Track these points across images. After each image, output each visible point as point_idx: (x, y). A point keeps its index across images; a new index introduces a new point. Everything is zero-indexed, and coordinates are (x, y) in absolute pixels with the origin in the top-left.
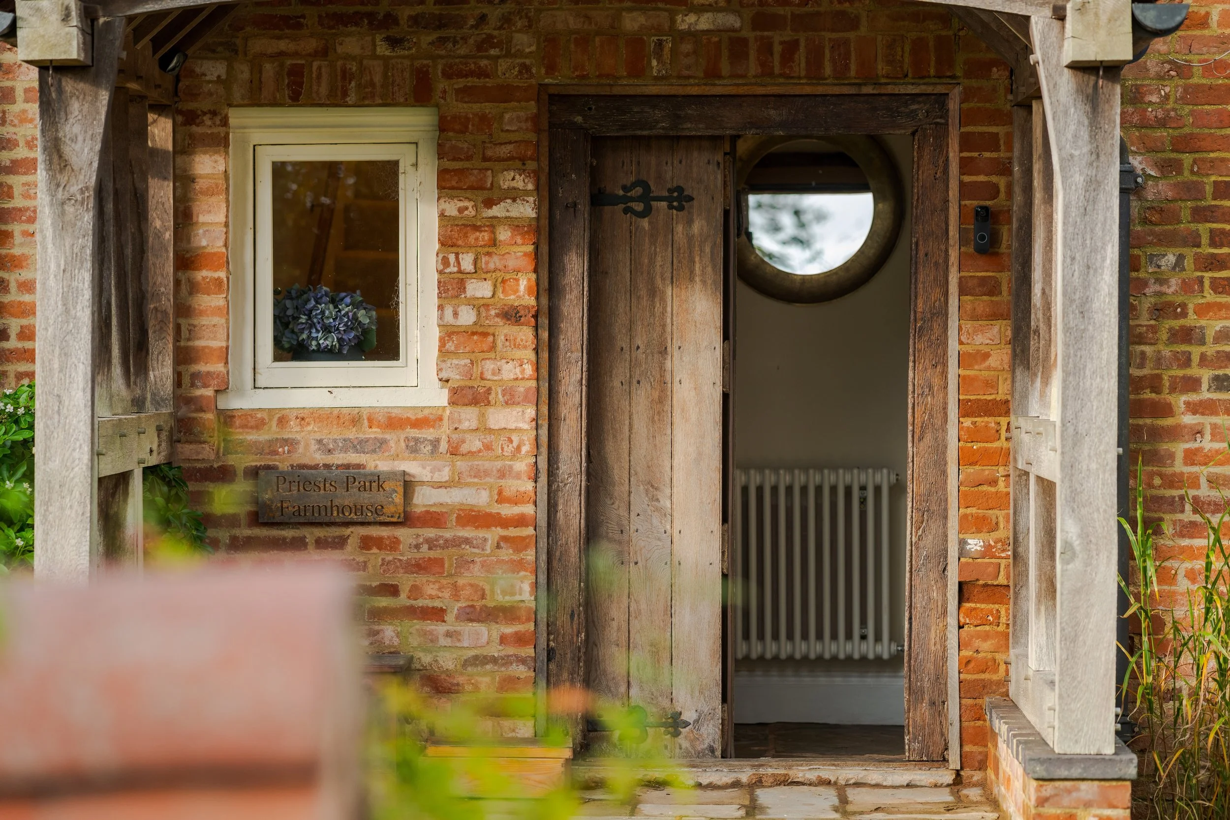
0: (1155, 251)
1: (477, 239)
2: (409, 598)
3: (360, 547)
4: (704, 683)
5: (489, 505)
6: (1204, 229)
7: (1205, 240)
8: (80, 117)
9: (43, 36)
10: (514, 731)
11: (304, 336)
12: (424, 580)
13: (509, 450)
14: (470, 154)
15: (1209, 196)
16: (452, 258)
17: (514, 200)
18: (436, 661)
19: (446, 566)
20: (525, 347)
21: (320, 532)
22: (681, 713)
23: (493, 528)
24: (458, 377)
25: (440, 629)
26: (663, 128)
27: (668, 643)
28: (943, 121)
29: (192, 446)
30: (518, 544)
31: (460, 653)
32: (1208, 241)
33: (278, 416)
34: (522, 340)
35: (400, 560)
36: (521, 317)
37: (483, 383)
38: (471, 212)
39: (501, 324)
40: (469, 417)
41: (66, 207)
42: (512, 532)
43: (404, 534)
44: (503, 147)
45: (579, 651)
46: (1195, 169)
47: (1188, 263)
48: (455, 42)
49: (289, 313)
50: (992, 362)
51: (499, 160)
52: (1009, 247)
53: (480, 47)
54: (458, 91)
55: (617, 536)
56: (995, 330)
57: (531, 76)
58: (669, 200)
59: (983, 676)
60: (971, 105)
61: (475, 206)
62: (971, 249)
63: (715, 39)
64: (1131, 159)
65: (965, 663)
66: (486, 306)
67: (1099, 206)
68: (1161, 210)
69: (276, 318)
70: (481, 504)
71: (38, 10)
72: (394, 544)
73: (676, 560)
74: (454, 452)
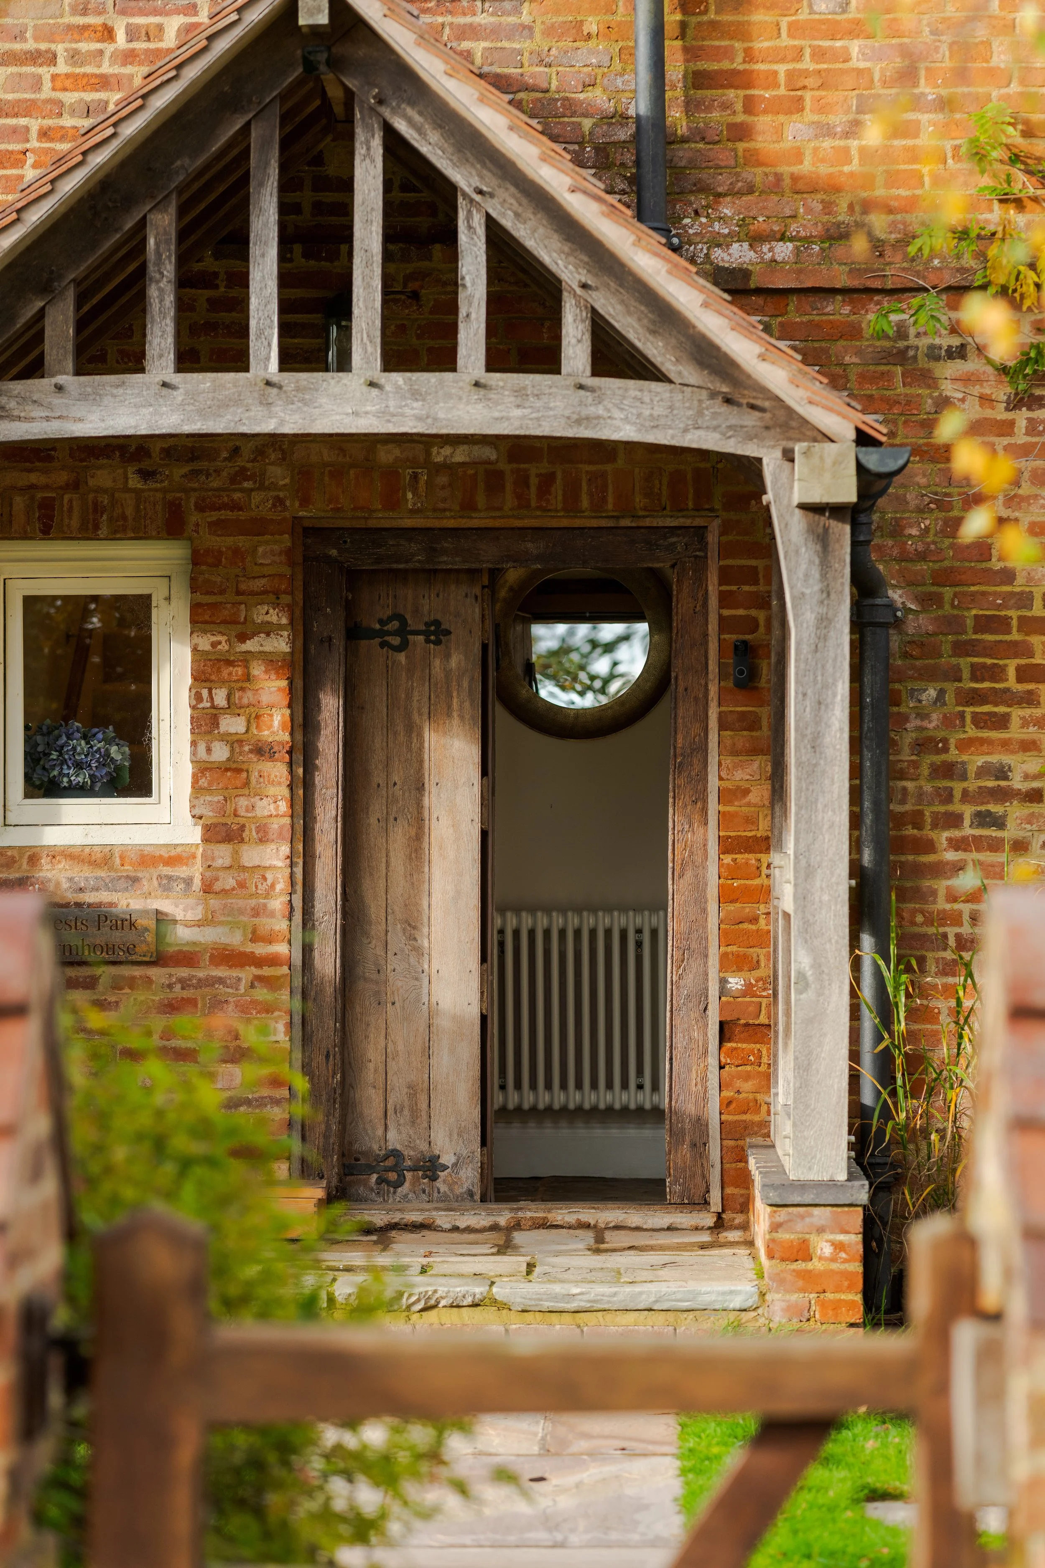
0: (917, 685)
1: (230, 674)
2: (162, 1038)
3: (112, 987)
4: (463, 1125)
5: (243, 944)
6: (965, 663)
7: (966, 674)
10: (268, 1173)
11: (55, 773)
12: (178, 1020)
13: (263, 887)
14: (223, 587)
15: (970, 630)
16: (205, 693)
17: (268, 634)
19: (199, 1005)
20: (279, 784)
21: (70, 972)
22: (439, 1157)
23: (247, 967)
24: (211, 814)
25: (194, 1069)
26: (419, 561)
27: (426, 1084)
28: (702, 554)
30: (272, 983)
32: (969, 675)
33: (28, 854)
34: (276, 776)
35: (153, 1000)
36: (275, 753)
37: (237, 820)
38: (224, 647)
39: (255, 760)
40: (222, 854)
42: (266, 971)
43: (156, 973)
44: (257, 580)
45: (335, 1093)
46: (956, 603)
47: (949, 697)
48: (208, 475)
49: (40, 749)
50: (752, 797)
51: (253, 593)
52: (769, 681)
53: (233, 480)
54: (211, 524)
55: (374, 976)
56: (756, 765)
57: (285, 509)
58: (426, 633)
59: (744, 1117)
60: (730, 538)
61: (229, 641)
62: (730, 684)
63: (471, 472)
64: (890, 593)
65: (726, 1104)
66: (240, 742)
67: (831, 643)
68: (922, 644)
69: (27, 754)
70: (235, 943)
72: (146, 984)
73: (434, 1000)
74: (207, 890)
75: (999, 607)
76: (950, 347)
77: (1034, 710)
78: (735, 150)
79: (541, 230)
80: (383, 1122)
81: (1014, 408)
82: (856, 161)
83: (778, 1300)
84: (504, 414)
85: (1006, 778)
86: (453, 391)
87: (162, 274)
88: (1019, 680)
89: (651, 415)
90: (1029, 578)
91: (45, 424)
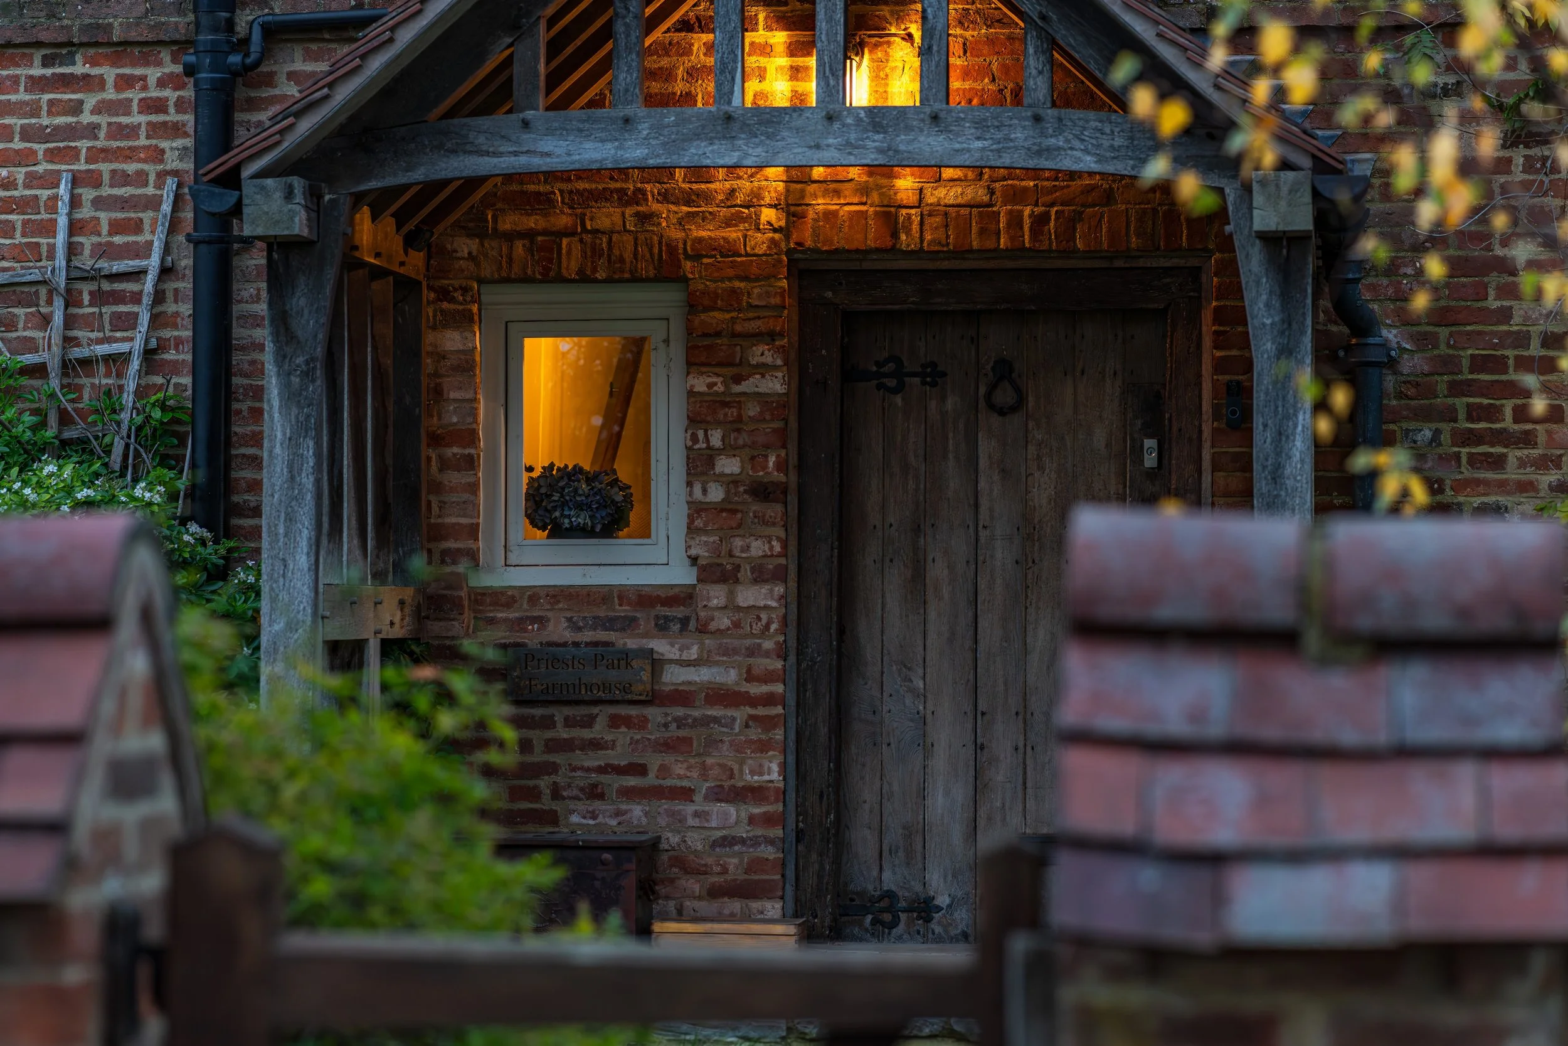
0: (1412, 425)
1: (726, 415)
2: (657, 777)
3: (608, 726)
4: (957, 866)
5: (737, 684)
6: (1461, 402)
7: (1462, 415)
8: (306, 291)
9: (267, 213)
10: (762, 913)
11: (557, 514)
12: (673, 759)
13: (757, 628)
14: (718, 329)
15: (1465, 370)
16: (701, 434)
17: (763, 376)
18: (685, 841)
19: (695, 745)
20: (774, 524)
21: (568, 711)
22: (934, 898)
23: (742, 707)
24: (706, 554)
25: (690, 809)
26: (913, 303)
27: (921, 826)
28: (1196, 295)
29: (442, 624)
30: (767, 723)
31: (709, 833)
32: (1465, 415)
33: (529, 593)
34: (771, 517)
35: (649, 739)
36: (769, 493)
37: (732, 560)
38: (719, 388)
39: (750, 500)
40: (717, 595)
41: (293, 378)
42: (761, 711)
43: (654, 713)
44: (752, 322)
45: (829, 833)
46: (1452, 343)
47: (1445, 438)
48: (704, 218)
49: (543, 490)
51: (748, 336)
53: (729, 222)
55: (869, 717)
57: (780, 251)
58: (922, 375)
60: (1224, 278)
61: (724, 382)
62: (1223, 425)
63: (964, 213)
64: (1384, 332)
66: (735, 483)
68: (1418, 384)
69: (530, 496)
70: (729, 682)
71: (263, 188)
72: (643, 723)
73: (929, 741)
74: (703, 630)
75: (1494, 347)
76: (1446, 84)
77: (1531, 451)
80: (878, 862)
81: (1511, 146)
84: (965, 145)
86: (915, 123)
87: (627, 9)
88: (1516, 421)
89: (1112, 146)
90: (1526, 318)
91: (513, 159)
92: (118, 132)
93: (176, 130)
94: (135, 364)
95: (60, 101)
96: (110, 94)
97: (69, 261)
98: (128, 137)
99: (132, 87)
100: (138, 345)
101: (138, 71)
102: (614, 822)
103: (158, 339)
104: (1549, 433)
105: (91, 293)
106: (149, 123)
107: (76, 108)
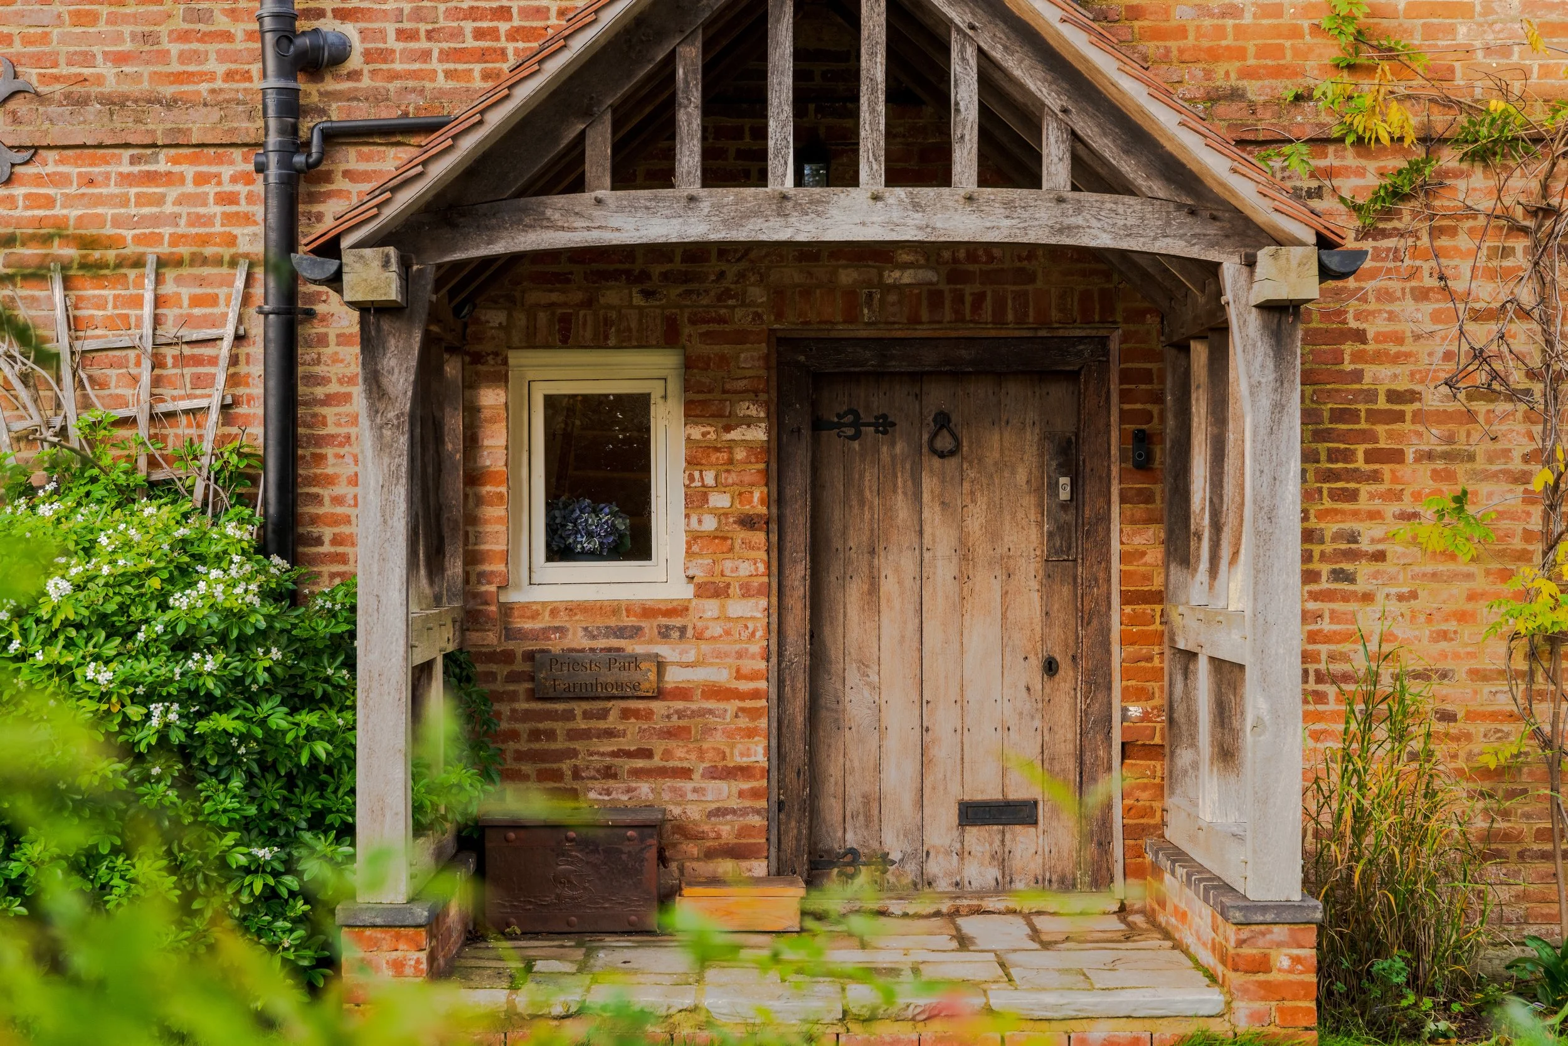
1: (717, 459)
2: (661, 760)
3: (620, 717)
4: (908, 828)
5: (728, 681)
6: (1323, 447)
7: (1323, 456)
8: (396, 352)
9: (366, 280)
10: (751, 871)
11: (571, 541)
12: (675, 745)
13: (745, 635)
14: (711, 387)
15: (1326, 421)
16: (697, 474)
17: (749, 426)
18: (685, 813)
19: (693, 733)
20: (758, 549)
21: (586, 706)
22: (888, 854)
23: (732, 701)
24: (702, 574)
25: (688, 786)
26: (872, 366)
27: (877, 795)
28: (1105, 359)
29: (479, 634)
30: (753, 714)
31: (705, 806)
33: (550, 607)
34: (756, 543)
35: (654, 728)
36: (755, 523)
37: (723, 579)
38: (712, 436)
39: (738, 529)
40: (711, 607)
41: (384, 431)
42: (748, 704)
43: (656, 706)
44: (739, 381)
45: (805, 804)
48: (699, 294)
49: (558, 521)
50: (1149, 558)
51: (736, 392)
52: (1162, 463)
53: (719, 298)
54: (701, 335)
55: (834, 706)
56: (1151, 532)
57: (763, 322)
58: (876, 425)
59: (1142, 821)
60: (1129, 345)
61: (716, 431)
62: (1130, 465)
63: (916, 291)
65: (1127, 810)
66: (726, 515)
67: (1285, 425)
69: (548, 525)
70: (722, 681)
71: (361, 257)
72: (649, 715)
73: (883, 726)
74: (699, 637)
75: (1350, 402)
76: (1310, 188)
77: (1378, 486)
78: (1132, 27)
79: (1027, 62)
80: (842, 825)
81: (1362, 239)
82: (1231, 37)
83: (1243, 1008)
84: (994, 224)
85: (1356, 542)
86: (949, 203)
87: (689, 100)
88: (1367, 461)
89: (1124, 225)
90: (1375, 378)
91: (586, 233)
92: (197, 220)
93: (247, 219)
94: (214, 415)
95: (144, 194)
96: (190, 188)
97: (155, 329)
98: (204, 225)
99: (209, 182)
100: (215, 403)
101: (214, 169)
102: (625, 798)
103: (233, 396)
104: (1393, 472)
105: (174, 357)
106: (223, 214)
107: (160, 200)
